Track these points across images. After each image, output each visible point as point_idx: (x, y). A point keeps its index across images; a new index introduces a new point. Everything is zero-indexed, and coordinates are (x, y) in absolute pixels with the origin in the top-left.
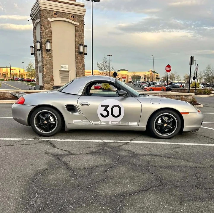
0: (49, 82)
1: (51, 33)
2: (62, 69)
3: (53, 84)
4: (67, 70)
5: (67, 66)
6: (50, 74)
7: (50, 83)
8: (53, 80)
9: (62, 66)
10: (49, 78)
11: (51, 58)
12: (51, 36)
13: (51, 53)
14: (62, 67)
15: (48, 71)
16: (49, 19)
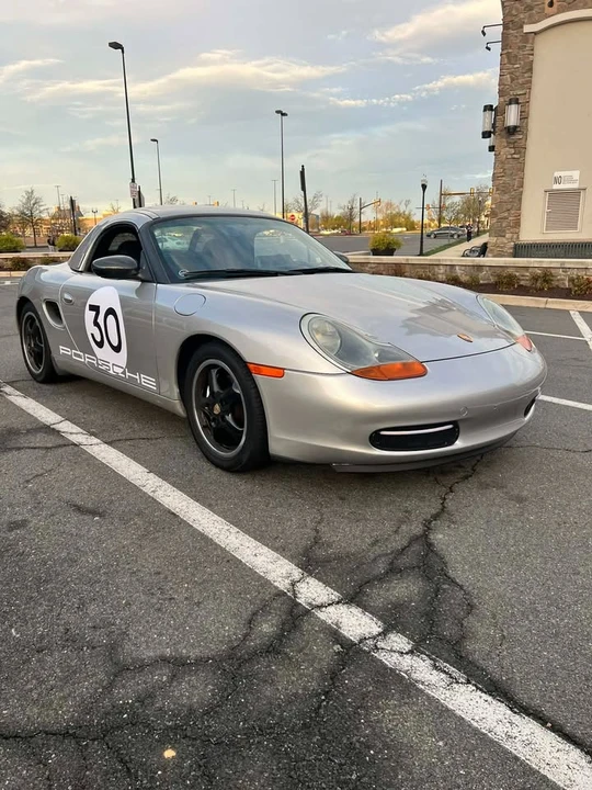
0: (504, 231)
1: (531, 70)
2: (556, 187)
3: (515, 236)
4: (576, 186)
5: (576, 174)
6: (509, 207)
7: (507, 236)
8: (517, 224)
9: (557, 174)
10: (506, 218)
11: (520, 153)
12: (531, 82)
13: (521, 137)
14: (557, 180)
15: (506, 197)
16: (527, 28)
